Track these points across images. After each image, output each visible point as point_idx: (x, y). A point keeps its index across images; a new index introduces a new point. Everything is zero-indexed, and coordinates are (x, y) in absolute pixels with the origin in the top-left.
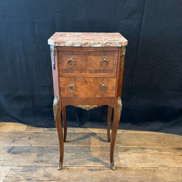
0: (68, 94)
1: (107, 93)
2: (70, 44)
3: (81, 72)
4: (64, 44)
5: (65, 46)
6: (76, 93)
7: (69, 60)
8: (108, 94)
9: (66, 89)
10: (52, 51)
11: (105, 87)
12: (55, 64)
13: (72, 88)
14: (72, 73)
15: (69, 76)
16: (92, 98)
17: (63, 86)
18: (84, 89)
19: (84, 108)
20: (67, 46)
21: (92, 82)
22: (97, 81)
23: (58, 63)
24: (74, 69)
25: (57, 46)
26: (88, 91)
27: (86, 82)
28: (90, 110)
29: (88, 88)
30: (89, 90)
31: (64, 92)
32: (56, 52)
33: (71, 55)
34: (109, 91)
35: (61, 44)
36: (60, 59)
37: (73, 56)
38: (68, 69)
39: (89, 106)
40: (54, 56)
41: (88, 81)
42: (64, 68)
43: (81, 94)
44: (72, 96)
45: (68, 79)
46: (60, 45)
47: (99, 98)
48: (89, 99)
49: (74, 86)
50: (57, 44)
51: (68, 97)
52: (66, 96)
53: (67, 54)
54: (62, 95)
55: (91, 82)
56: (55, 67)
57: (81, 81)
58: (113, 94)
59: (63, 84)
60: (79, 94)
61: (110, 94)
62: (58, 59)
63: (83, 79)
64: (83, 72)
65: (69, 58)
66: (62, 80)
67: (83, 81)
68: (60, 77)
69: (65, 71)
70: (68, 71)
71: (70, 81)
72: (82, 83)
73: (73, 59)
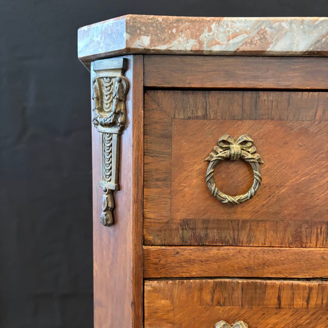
2: (240, 38)
3: (298, 240)
4: (196, 37)
5: (205, 48)
7: (222, 154)
10: (100, 99)
12: (119, 187)
14: (231, 250)
15: (212, 269)
20: (216, 49)
23: (144, 180)
24: (246, 216)
25: (144, 54)
33: (233, 118)
35: (173, 37)
36: (153, 147)
37: (247, 124)
38: (205, 222)
40: (115, 130)
42: (180, 216)
45: (201, 289)
46: (164, 42)
50: (146, 34)
53: (205, 117)
56: (112, 210)
57: (299, 302)
62: (144, 152)
63: (314, 292)
64: (314, 238)
65: (225, 138)
66: (163, 302)
67: (313, 302)
68: (145, 279)
69: (188, 234)
70: (207, 235)
71: (215, 303)
72: (304, 318)
73: (249, 144)
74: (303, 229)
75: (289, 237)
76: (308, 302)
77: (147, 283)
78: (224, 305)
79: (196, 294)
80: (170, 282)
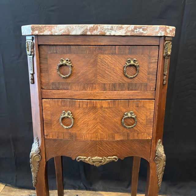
0: (59, 132)
1: (137, 131)
2: (62, 31)
3: (84, 89)
4: (50, 31)
5: (53, 34)
6: (73, 131)
7: (61, 63)
8: (138, 134)
9: (55, 122)
10: (28, 47)
11: (132, 120)
12: (34, 73)
13: (66, 121)
14: (66, 91)
15: (61, 96)
16: (107, 142)
17: (49, 118)
18: (90, 122)
19: (90, 163)
20: (56, 34)
21: (107, 108)
22: (116, 106)
23: (40, 71)
24: (70, 82)
25: (37, 36)
26: (98, 127)
27: (94, 108)
28: (102, 166)
29: (98, 120)
30: (101, 125)
31: (51, 128)
32: (35, 49)
33: (64, 53)
34: (140, 127)
35: (44, 31)
36: (42, 61)
37: (68, 55)
38: (59, 83)
39: (101, 158)
40: (32, 57)
41: (99, 106)
42: (51, 81)
43: (84, 132)
44: (67, 137)
45: (58, 102)
46: (42, 32)
47: (121, 141)
48: (101, 143)
49: (70, 117)
50: (37, 30)
51: (60, 138)
52: (55, 138)
53: (56, 53)
54: (47, 136)
55: (105, 108)
56: (33, 79)
57: (85, 106)
58: (149, 134)
59: (49, 112)
60: (79, 132)
61: (142, 134)
62: (40, 63)
63: (89, 103)
64: (89, 88)
65: (62, 59)
66: (48, 105)
67: (88, 106)
68: (42, 99)
69: (54, 86)
70: (59, 87)
71: (62, 106)
72: (87, 110)
73: (69, 61)
74: (86, 86)
75: (82, 88)
76: (87, 106)
77: (43, 100)
78: (64, 106)
79: (57, 103)
80: (49, 99)
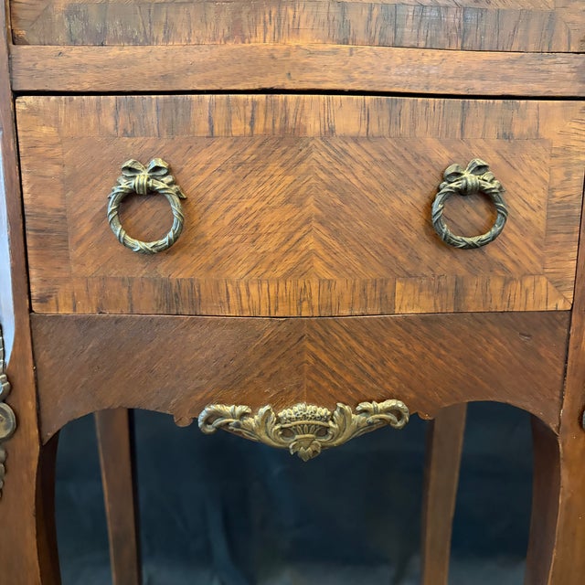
0: (104, 278)
1: (502, 266)
8: (507, 282)
9: (85, 227)
11: (482, 206)
13: (144, 210)
16: (356, 327)
17: (52, 200)
18: (267, 219)
19: (271, 436)
21: (356, 139)
22: (404, 129)
26: (310, 243)
27: (288, 139)
29: (311, 207)
30: (323, 233)
31: (67, 259)
34: (515, 245)
39: (323, 411)
41: (313, 126)
43: (238, 272)
44: (147, 306)
45: (99, 110)
47: (425, 319)
48: (321, 327)
51: (111, 312)
52: (86, 310)
54: (43, 300)
55: (344, 138)
57: (239, 127)
58: (558, 285)
59: (53, 170)
60: (213, 274)
61: (528, 282)
63: (261, 109)
64: (260, 28)
66: (45, 130)
67: (259, 126)
68: (17, 94)
69: (78, 27)
70: (105, 29)
71: (120, 132)
72: (249, 151)
74: (244, 16)
75: (224, 29)
76: (252, 124)
77: (19, 99)
78: (132, 135)
79: (93, 118)
80: (53, 98)
